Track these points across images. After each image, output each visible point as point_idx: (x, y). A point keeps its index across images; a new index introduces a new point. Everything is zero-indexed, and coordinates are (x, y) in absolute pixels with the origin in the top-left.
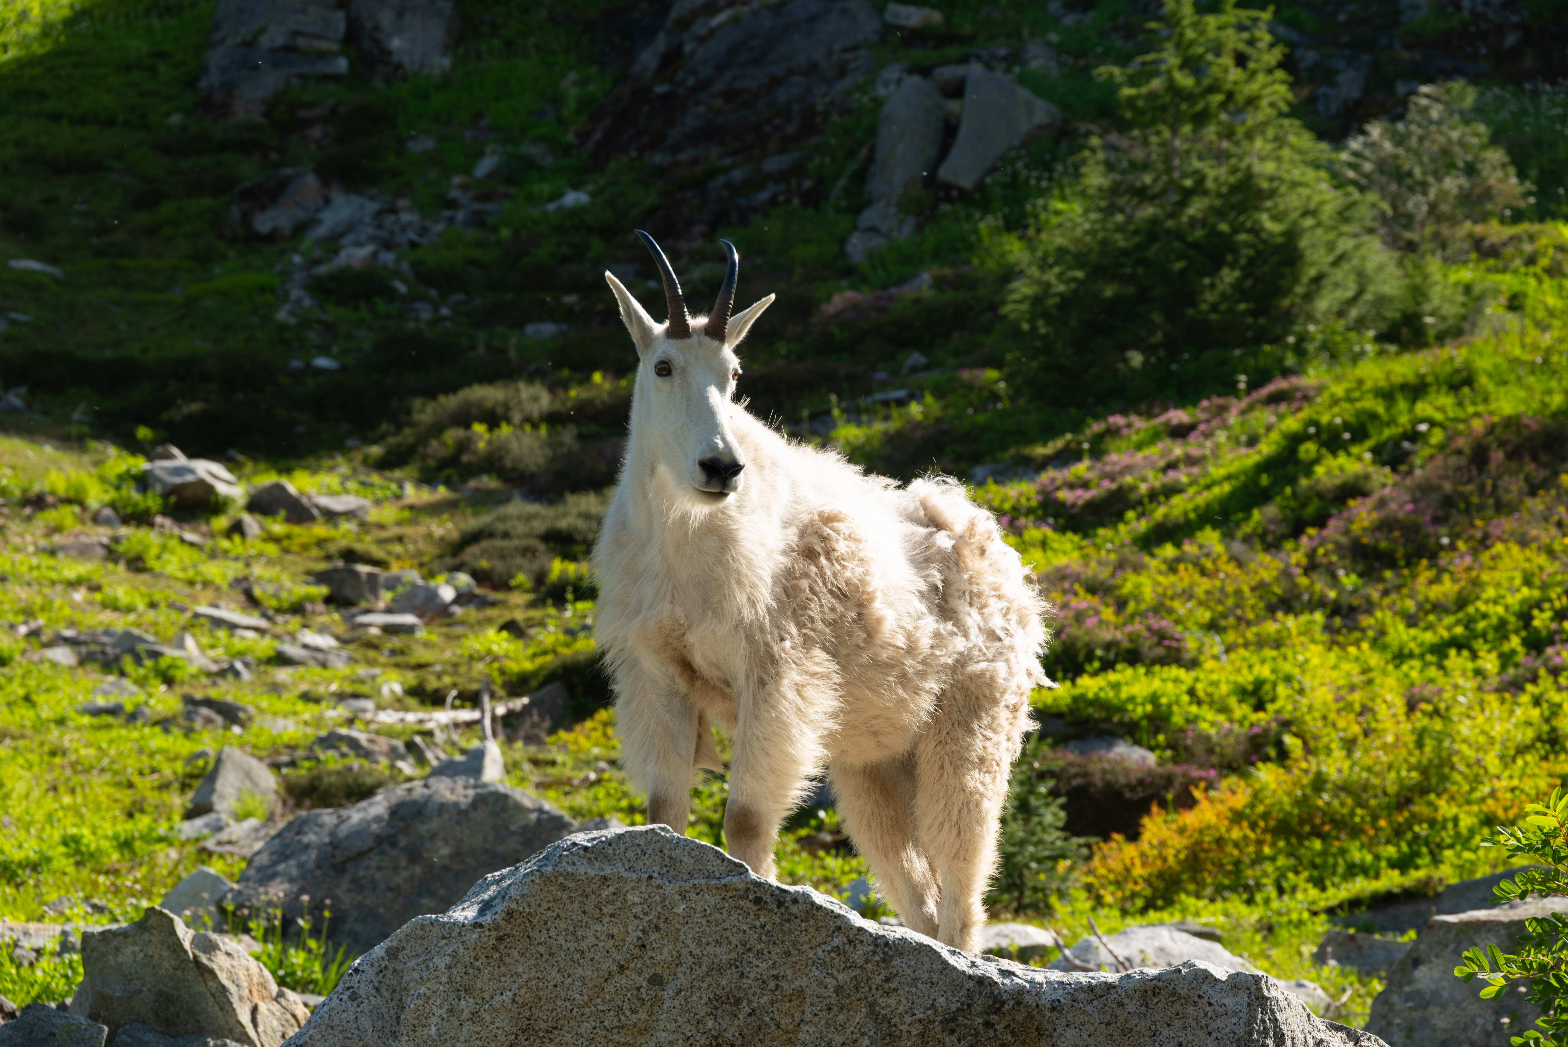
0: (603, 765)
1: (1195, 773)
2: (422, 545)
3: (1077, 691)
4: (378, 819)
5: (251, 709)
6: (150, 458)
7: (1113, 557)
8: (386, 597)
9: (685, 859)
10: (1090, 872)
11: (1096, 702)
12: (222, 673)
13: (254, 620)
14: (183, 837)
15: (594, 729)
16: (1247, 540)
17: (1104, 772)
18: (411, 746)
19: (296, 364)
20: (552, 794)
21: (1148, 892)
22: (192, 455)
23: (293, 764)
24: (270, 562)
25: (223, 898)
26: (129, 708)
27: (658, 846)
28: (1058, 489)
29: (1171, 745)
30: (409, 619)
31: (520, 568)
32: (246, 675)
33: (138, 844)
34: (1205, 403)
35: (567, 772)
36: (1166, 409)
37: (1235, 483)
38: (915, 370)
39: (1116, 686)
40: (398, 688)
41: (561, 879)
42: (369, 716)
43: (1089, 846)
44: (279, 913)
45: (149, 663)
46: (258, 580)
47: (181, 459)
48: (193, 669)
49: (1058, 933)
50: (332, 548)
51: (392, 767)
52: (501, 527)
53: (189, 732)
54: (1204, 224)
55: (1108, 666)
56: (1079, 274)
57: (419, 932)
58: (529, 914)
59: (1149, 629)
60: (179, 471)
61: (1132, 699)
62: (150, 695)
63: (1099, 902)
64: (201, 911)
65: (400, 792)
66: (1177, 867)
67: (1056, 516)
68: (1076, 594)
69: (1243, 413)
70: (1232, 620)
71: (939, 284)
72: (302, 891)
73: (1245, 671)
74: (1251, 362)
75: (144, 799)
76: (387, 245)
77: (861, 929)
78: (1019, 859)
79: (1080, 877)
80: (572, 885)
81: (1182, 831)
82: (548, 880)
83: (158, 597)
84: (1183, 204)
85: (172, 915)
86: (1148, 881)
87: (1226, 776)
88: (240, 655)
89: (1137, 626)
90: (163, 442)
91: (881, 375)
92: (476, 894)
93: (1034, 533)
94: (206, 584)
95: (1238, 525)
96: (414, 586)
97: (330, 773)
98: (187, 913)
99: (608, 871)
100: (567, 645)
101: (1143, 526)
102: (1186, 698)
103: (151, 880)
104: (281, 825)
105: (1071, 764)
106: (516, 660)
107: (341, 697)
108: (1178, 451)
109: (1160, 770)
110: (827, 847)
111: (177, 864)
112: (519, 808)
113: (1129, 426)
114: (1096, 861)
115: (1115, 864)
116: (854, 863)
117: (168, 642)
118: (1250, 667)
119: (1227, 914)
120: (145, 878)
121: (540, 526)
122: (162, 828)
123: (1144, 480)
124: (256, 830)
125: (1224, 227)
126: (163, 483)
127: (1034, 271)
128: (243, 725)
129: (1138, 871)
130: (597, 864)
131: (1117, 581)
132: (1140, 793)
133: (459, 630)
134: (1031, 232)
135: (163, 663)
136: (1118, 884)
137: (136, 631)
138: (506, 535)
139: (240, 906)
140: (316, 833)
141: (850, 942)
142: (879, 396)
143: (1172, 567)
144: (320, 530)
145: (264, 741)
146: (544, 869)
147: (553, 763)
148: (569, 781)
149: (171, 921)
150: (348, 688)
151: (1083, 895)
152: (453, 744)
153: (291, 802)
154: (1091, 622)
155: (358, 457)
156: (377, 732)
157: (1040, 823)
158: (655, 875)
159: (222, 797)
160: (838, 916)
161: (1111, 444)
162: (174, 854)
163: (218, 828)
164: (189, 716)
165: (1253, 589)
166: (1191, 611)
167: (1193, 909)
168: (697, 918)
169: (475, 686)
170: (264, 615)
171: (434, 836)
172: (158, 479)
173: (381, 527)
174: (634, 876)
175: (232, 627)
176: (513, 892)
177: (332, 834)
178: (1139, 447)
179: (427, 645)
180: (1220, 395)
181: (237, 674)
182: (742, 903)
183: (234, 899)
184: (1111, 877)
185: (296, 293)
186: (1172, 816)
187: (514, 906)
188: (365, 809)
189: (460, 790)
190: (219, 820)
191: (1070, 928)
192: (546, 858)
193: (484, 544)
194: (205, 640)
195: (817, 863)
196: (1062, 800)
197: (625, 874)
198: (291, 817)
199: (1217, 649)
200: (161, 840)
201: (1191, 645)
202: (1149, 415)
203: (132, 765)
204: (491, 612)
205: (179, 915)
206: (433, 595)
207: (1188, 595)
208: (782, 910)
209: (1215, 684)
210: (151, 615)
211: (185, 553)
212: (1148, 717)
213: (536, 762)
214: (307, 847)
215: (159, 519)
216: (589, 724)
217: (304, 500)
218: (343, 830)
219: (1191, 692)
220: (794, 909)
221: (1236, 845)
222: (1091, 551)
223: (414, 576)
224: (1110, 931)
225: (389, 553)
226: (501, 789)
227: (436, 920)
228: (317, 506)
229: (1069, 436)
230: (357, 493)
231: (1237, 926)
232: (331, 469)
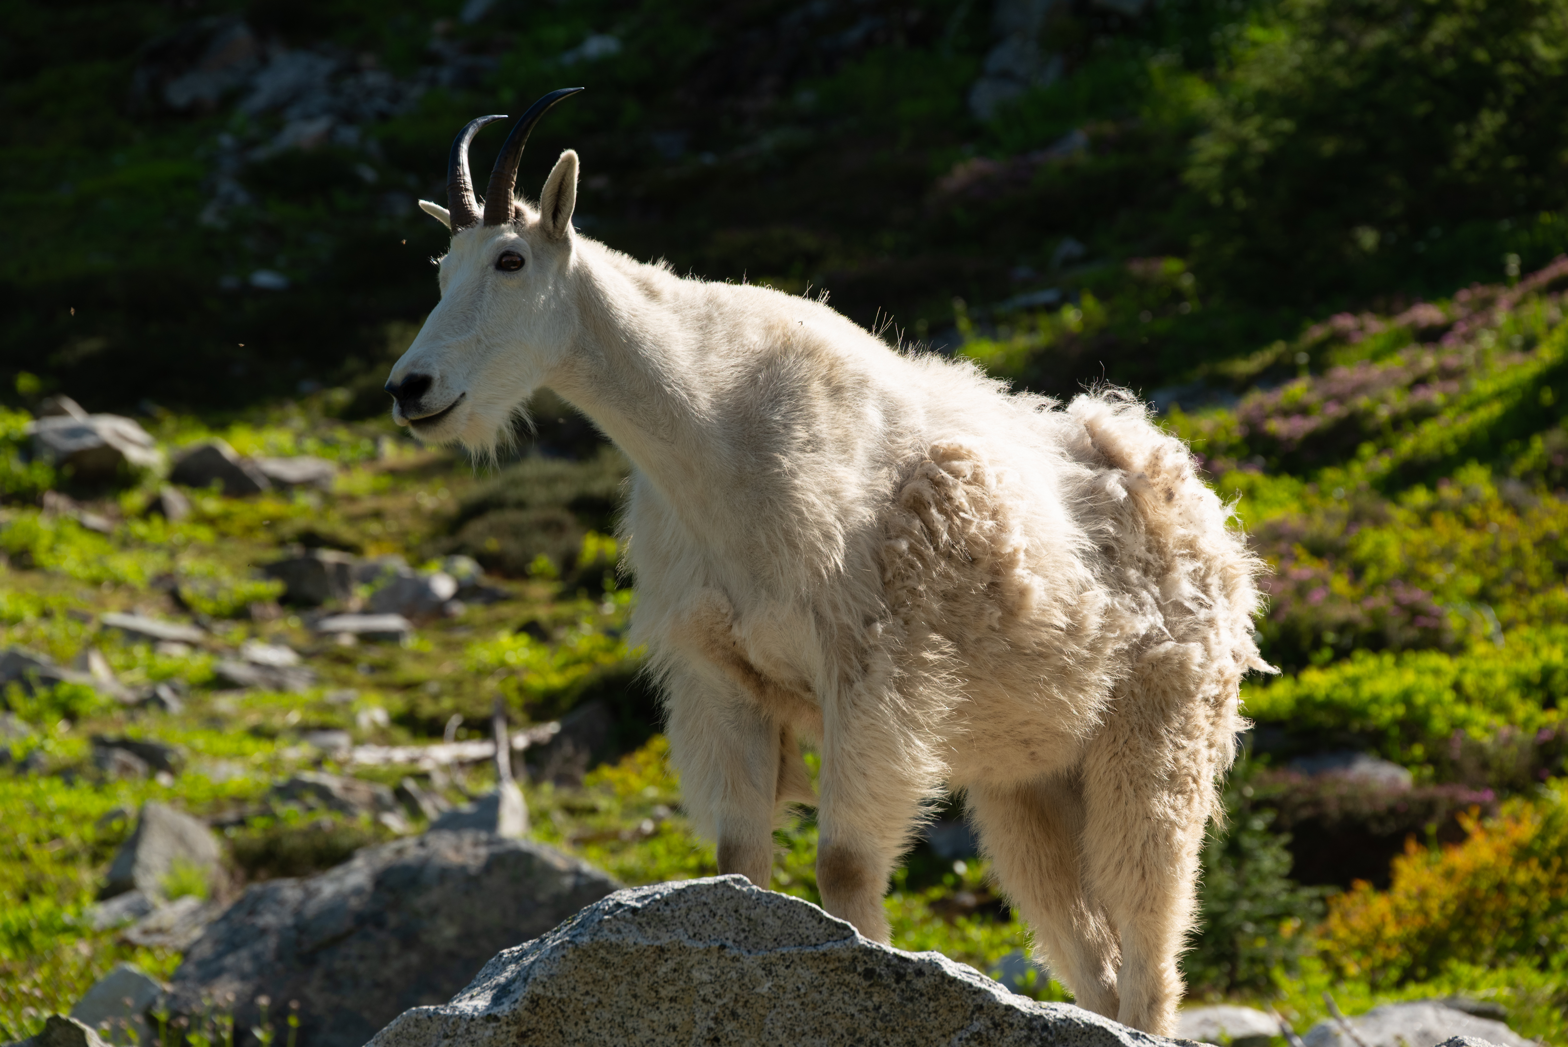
0: (662, 811)
1: (1465, 795)
2: (408, 523)
3: (1301, 691)
4: (358, 891)
5: (183, 751)
6: (37, 414)
7: (1345, 508)
8: (360, 594)
9: (769, 921)
10: (1327, 935)
11: (1329, 705)
12: (142, 704)
13: (183, 629)
14: (96, 925)
15: (647, 763)
16: (1526, 478)
17: (1342, 799)
18: (402, 796)
19: (229, 282)
20: (594, 852)
21: (1406, 959)
22: (93, 407)
23: (241, 822)
24: (203, 552)
25: (153, 1003)
26: (18, 752)
27: (731, 905)
28: (1268, 416)
29: (1432, 759)
30: (392, 622)
31: (541, 549)
32: (175, 706)
33: (36, 938)
34: (1464, 295)
35: (614, 822)
36: (1409, 304)
37: (1509, 402)
38: (1069, 263)
39: (1354, 682)
40: (380, 716)
41: (602, 953)
42: (342, 755)
43: (1323, 899)
44: (228, 1022)
45: (42, 693)
46: (188, 576)
47: (76, 416)
48: (102, 699)
49: (1285, 1017)
50: (287, 530)
51: (377, 823)
52: (513, 494)
53: (100, 784)
54: (1453, 51)
55: (1342, 654)
56: (1286, 125)
57: (413, 1030)
58: (561, 1000)
59: (1397, 603)
60: (77, 432)
61: (1376, 699)
62: (46, 736)
63: (1338, 974)
64: (123, 1023)
65: (386, 854)
66: (1444, 925)
67: (1267, 454)
68: (1296, 559)
69: (1516, 306)
70: (1508, 589)
71: (1098, 145)
72: (260, 991)
73: (1529, 655)
74: (1524, 238)
75: (42, 876)
76: (348, 117)
77: (1009, 1008)
78: (1229, 920)
79: (1314, 942)
80: (617, 960)
81: (1449, 875)
82: (584, 954)
83: (52, 602)
84: (1424, 26)
85: (83, 1026)
86: (1406, 945)
87: (1508, 798)
88: (166, 678)
89: (1381, 601)
90: (53, 393)
91: (1023, 272)
92: (489, 977)
93: (1237, 479)
94: (118, 584)
95: (1513, 458)
96: (398, 578)
97: (292, 833)
98: (105, 1026)
99: (665, 939)
100: (608, 650)
101: (1384, 464)
102: (1449, 696)
103: (55, 984)
104: (226, 903)
105: (1297, 790)
106: (539, 673)
107: (304, 731)
108: (1428, 360)
109: (1418, 795)
110: (968, 912)
111: (89, 961)
112: (549, 871)
113: (1362, 329)
114: (1334, 921)
115: (1358, 922)
116: (1006, 932)
117: (67, 663)
118: (1536, 651)
119: (1512, 985)
120: (47, 981)
121: (566, 491)
122: (68, 914)
123: (1383, 401)
124: (194, 913)
125: (1481, 55)
126: (56, 450)
127: (1226, 124)
128: (172, 771)
129: (1391, 931)
130: (650, 931)
131: (1351, 540)
132: (1391, 826)
133: (460, 635)
134: (1221, 71)
135: (63, 691)
136: (1365, 949)
137: (24, 651)
138: (521, 505)
139: (175, 1014)
140: (275, 913)
141: (996, 1025)
142: (1022, 300)
143: (1425, 518)
144: (269, 506)
145: (202, 793)
146: (579, 940)
147: (593, 811)
148: (615, 835)
149: (82, 1033)
150: (314, 718)
151: (1316, 965)
152: (456, 788)
153: (240, 873)
154: (1317, 596)
155: (316, 405)
156: (356, 776)
157: (1257, 871)
158: (730, 943)
159: (148, 870)
160: (979, 991)
161: (1337, 355)
162: (84, 949)
163: (143, 911)
164: (100, 763)
165: (1537, 545)
166: (1453, 578)
167: (1466, 980)
168: (788, 999)
169: (484, 711)
170: (198, 623)
171: (434, 911)
172: (46, 444)
173: (351, 498)
174: (701, 946)
175: (154, 641)
176: (537, 972)
177: (297, 913)
178: (1376, 357)
179: (419, 657)
180: (1484, 282)
181: (162, 704)
182: (848, 978)
183: (167, 1005)
184: (1355, 940)
185: (226, 186)
186: (1435, 856)
187: (539, 990)
188: (339, 879)
189: (468, 849)
190: (143, 901)
191: (1302, 1011)
192: (581, 925)
193: (493, 518)
194: (118, 659)
195: (956, 934)
196: (1285, 838)
197: (688, 944)
198: (239, 894)
199: (1490, 627)
200: (67, 929)
201: (1454, 622)
202: (1388, 313)
203: (24, 830)
204: (504, 610)
205: (94, 1026)
206: (423, 590)
207: (1447, 555)
208: (903, 985)
209: (1488, 675)
210: (43, 629)
211: (87, 543)
212: (1402, 723)
213: (571, 811)
214: (263, 932)
215: (51, 499)
216: (641, 757)
217: (246, 469)
218: (312, 908)
219: (1457, 687)
220: (919, 984)
221: (1523, 891)
222: (1314, 500)
223: (397, 564)
224: (1356, 1013)
225: (364, 534)
226: (524, 846)
227: (436, 1013)
228: (265, 475)
229: (1279, 347)
230: (318, 455)
231: (1527, 1000)
232: (281, 423)
